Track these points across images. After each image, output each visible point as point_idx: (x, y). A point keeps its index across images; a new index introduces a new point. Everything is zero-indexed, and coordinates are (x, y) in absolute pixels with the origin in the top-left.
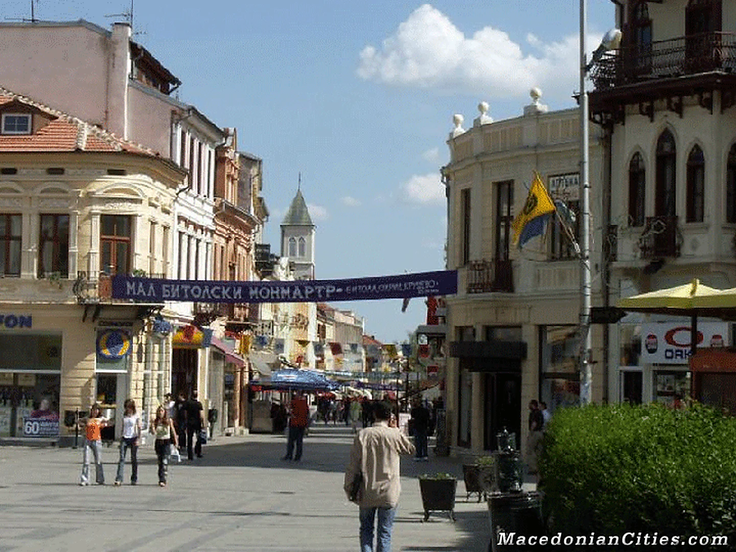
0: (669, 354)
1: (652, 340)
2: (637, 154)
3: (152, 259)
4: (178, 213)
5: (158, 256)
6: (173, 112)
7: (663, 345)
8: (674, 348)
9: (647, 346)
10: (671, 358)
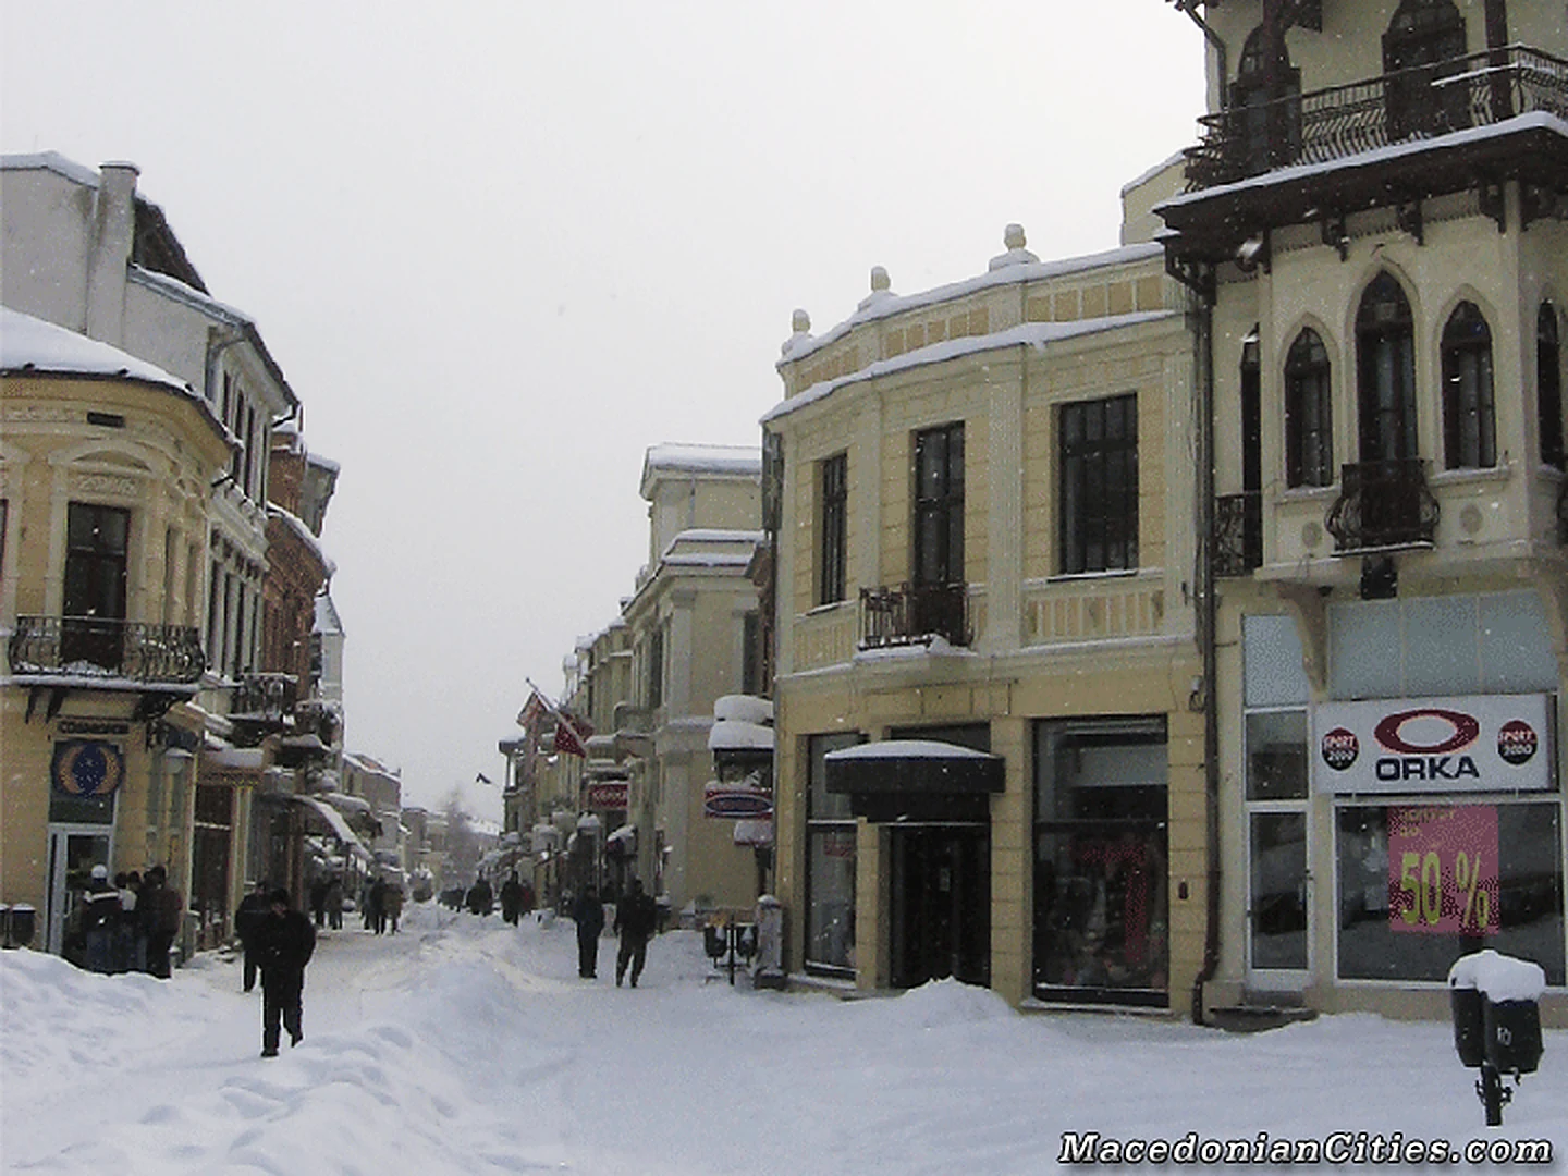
0: (1388, 769)
1: (1342, 742)
2: (1307, 331)
3: (169, 603)
4: (213, 524)
5: (179, 598)
6: (212, 332)
7: (1372, 750)
8: (1400, 756)
9: (1326, 755)
10: (1395, 777)
